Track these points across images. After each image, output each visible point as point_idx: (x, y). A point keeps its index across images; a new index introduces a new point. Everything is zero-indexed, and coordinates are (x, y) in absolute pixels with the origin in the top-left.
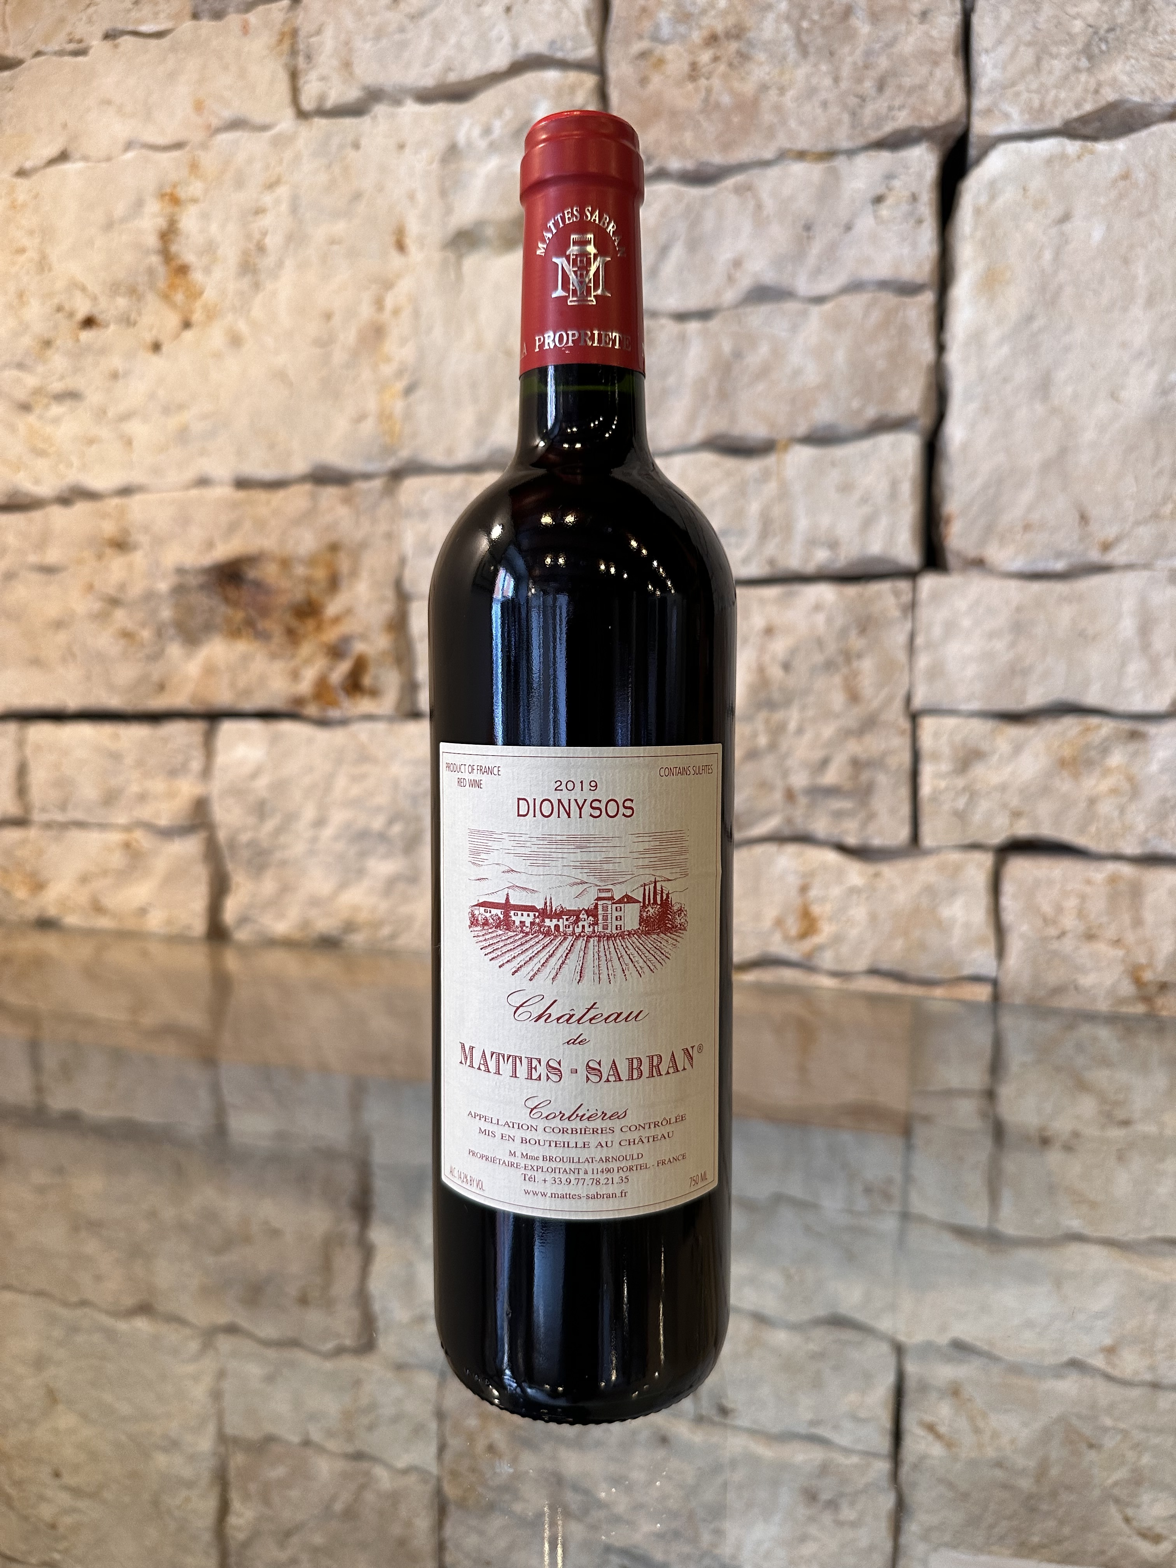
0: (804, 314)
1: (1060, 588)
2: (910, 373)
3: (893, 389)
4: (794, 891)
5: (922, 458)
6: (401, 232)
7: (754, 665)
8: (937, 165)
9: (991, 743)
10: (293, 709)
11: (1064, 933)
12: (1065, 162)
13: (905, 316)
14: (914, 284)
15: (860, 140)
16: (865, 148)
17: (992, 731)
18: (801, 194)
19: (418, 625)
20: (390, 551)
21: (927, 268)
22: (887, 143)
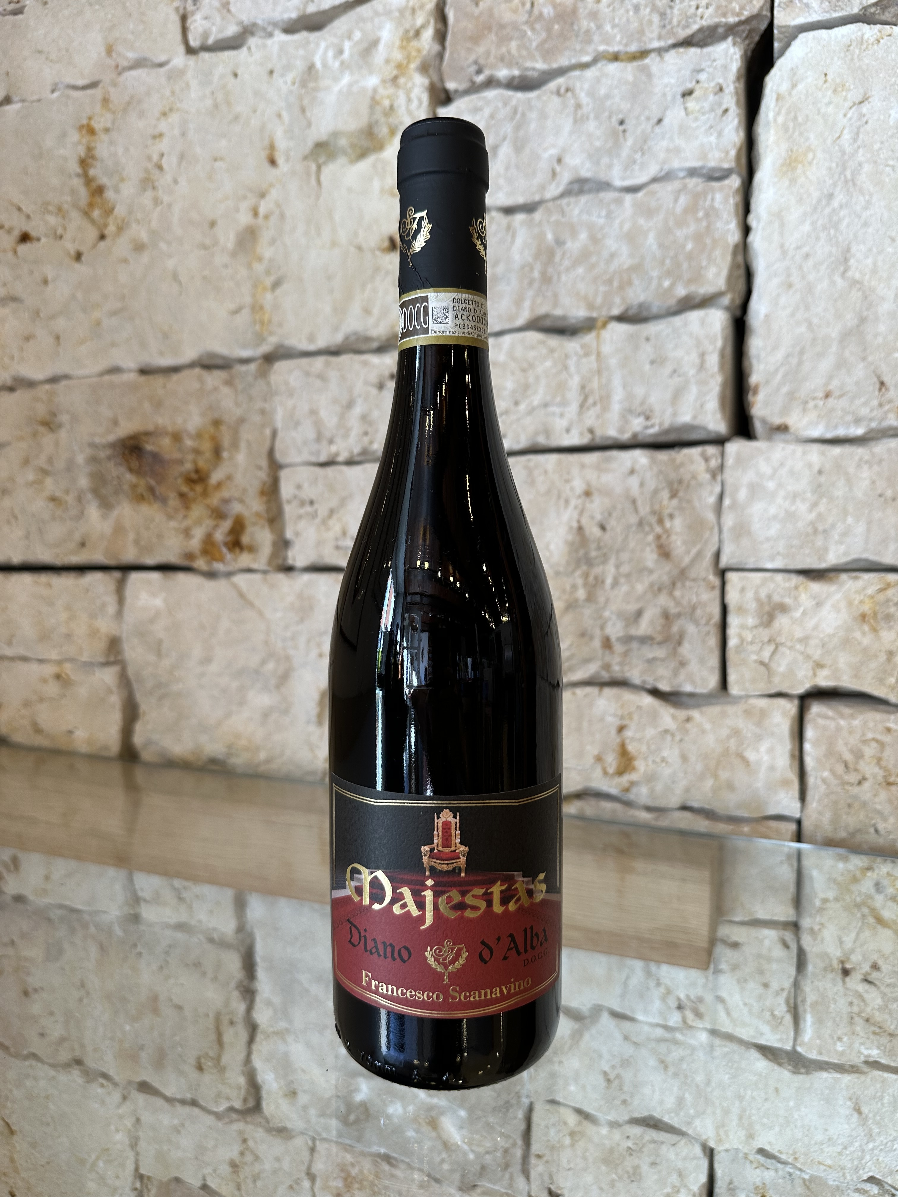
0: (619, 202)
1: (859, 451)
2: (717, 253)
3: (702, 268)
4: (613, 731)
5: (730, 332)
6: (272, 147)
7: (575, 525)
8: (741, 57)
9: (796, 598)
10: (185, 563)
11: (864, 779)
12: (864, 46)
13: (713, 199)
14: (721, 169)
15: (670, 38)
16: (675, 46)
17: (796, 588)
18: (616, 91)
19: (286, 490)
20: (263, 426)
21: (733, 153)
22: (696, 40)
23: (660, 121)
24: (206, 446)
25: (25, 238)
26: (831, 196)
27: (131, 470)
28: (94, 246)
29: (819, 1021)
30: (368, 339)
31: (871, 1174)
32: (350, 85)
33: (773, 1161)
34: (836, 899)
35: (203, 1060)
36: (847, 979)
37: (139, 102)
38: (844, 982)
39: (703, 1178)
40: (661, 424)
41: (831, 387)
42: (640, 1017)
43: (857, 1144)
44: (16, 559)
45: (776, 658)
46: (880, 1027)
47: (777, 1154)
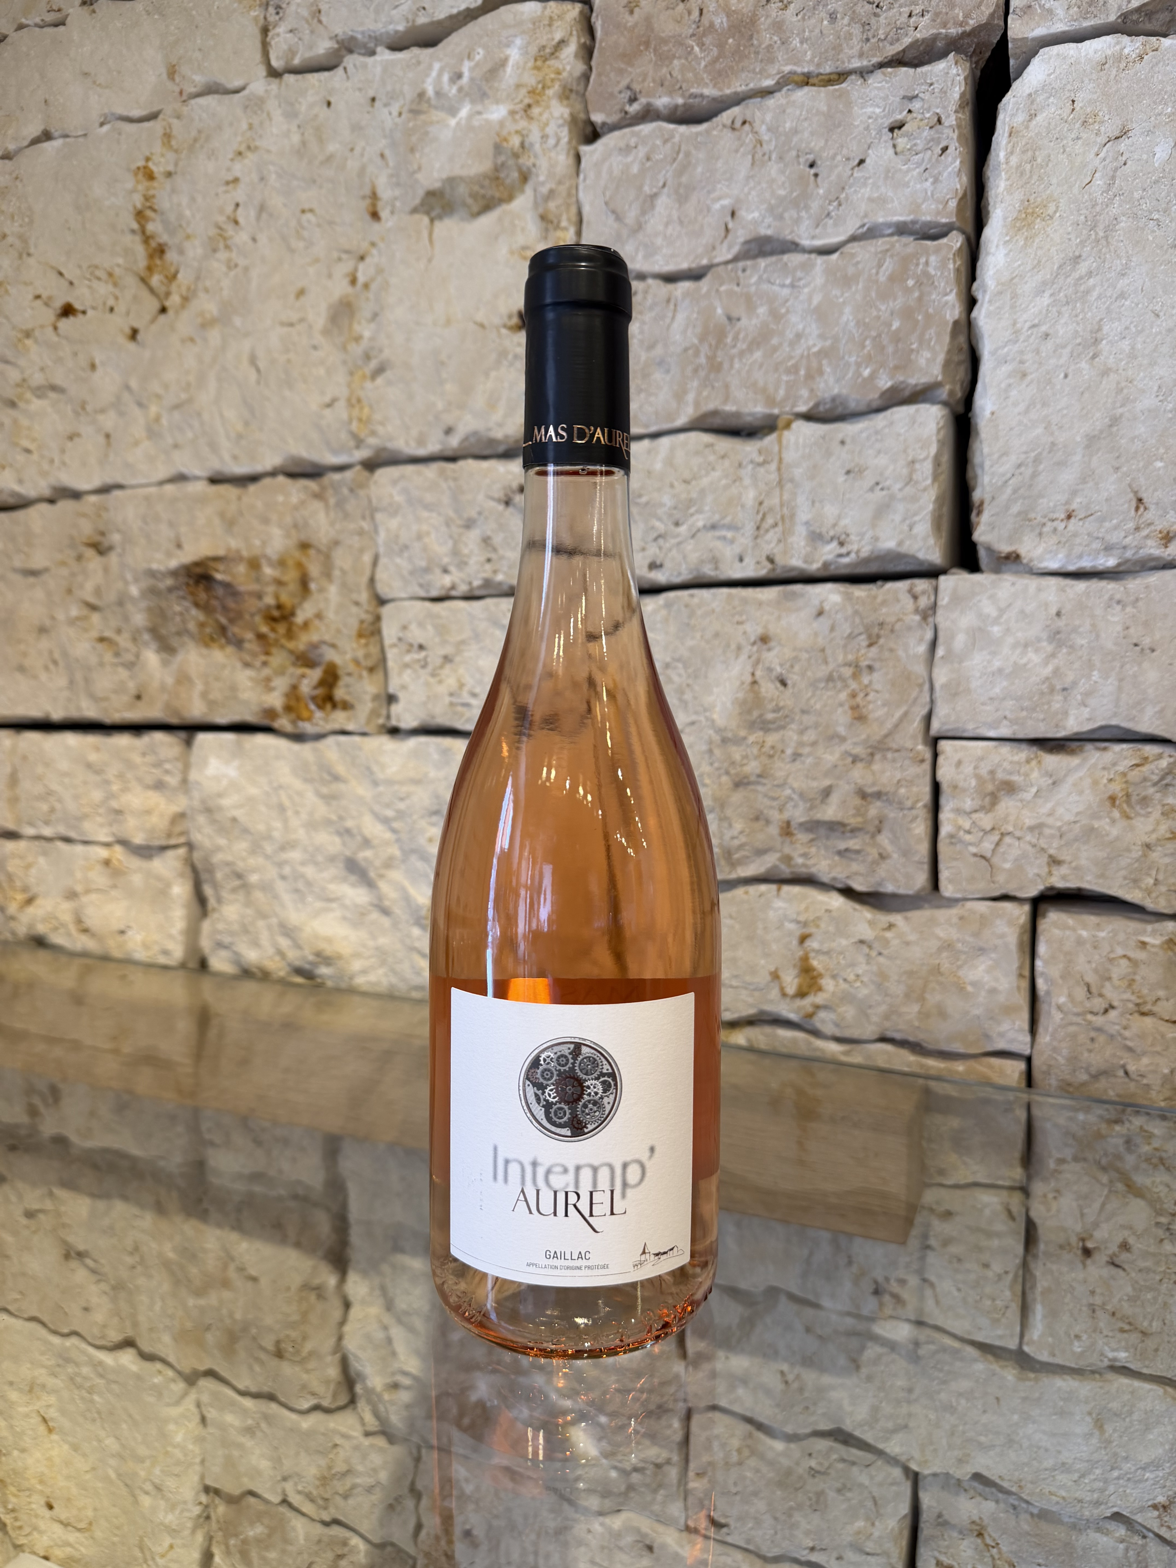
0: (808, 267)
1: (1110, 588)
2: (932, 331)
3: (912, 350)
4: (795, 942)
5: (948, 434)
6: (374, 196)
7: (749, 679)
8: (966, 79)
9: (1027, 775)
10: (265, 722)
11: (1112, 1007)
12: (1123, 65)
13: (927, 263)
14: (937, 225)
15: (874, 56)
16: (881, 65)
17: (1028, 761)
18: (806, 124)
19: (390, 631)
20: (362, 551)
21: (953, 204)
22: (909, 56)
23: (862, 162)
24: (291, 576)
25: (68, 311)
26: (1077, 259)
27: (197, 605)
28: (153, 321)
29: (1053, 1314)
30: (492, 442)
31: (1115, 1510)
32: (470, 117)
33: (994, 1490)
34: (1076, 1159)
35: (283, 1345)
36: (1089, 1262)
37: (208, 138)
38: (1085, 1266)
39: (904, 1508)
40: (858, 552)
41: (1074, 506)
42: (826, 1302)
43: (1098, 1471)
44: (57, 715)
45: (1001, 849)
46: (1130, 1324)
47: (998, 1481)
